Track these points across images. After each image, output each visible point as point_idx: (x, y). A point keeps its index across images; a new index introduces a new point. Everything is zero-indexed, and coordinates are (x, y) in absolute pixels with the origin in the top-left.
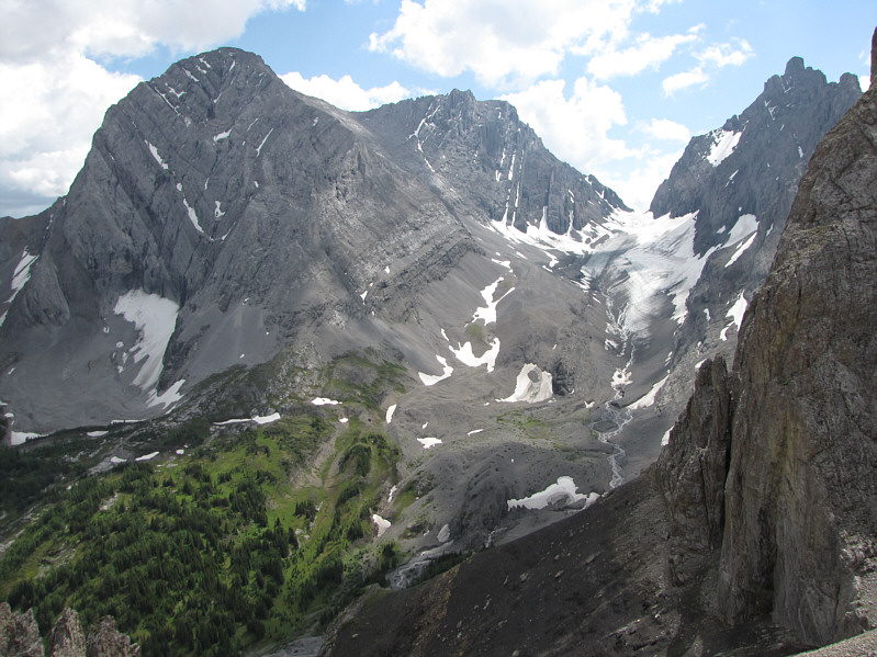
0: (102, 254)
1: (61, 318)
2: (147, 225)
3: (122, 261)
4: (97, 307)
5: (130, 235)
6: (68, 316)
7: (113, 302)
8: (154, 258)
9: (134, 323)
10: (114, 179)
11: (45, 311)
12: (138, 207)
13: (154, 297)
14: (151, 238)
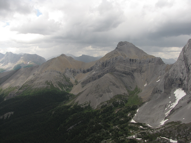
0: (175, 78)
1: (161, 93)
2: (187, 72)
3: (179, 81)
4: (170, 91)
5: (183, 74)
6: (163, 92)
7: (175, 90)
8: (186, 81)
9: (176, 97)
10: (183, 59)
11: (159, 91)
12: (186, 67)
13: (183, 91)
14: (187, 76)
